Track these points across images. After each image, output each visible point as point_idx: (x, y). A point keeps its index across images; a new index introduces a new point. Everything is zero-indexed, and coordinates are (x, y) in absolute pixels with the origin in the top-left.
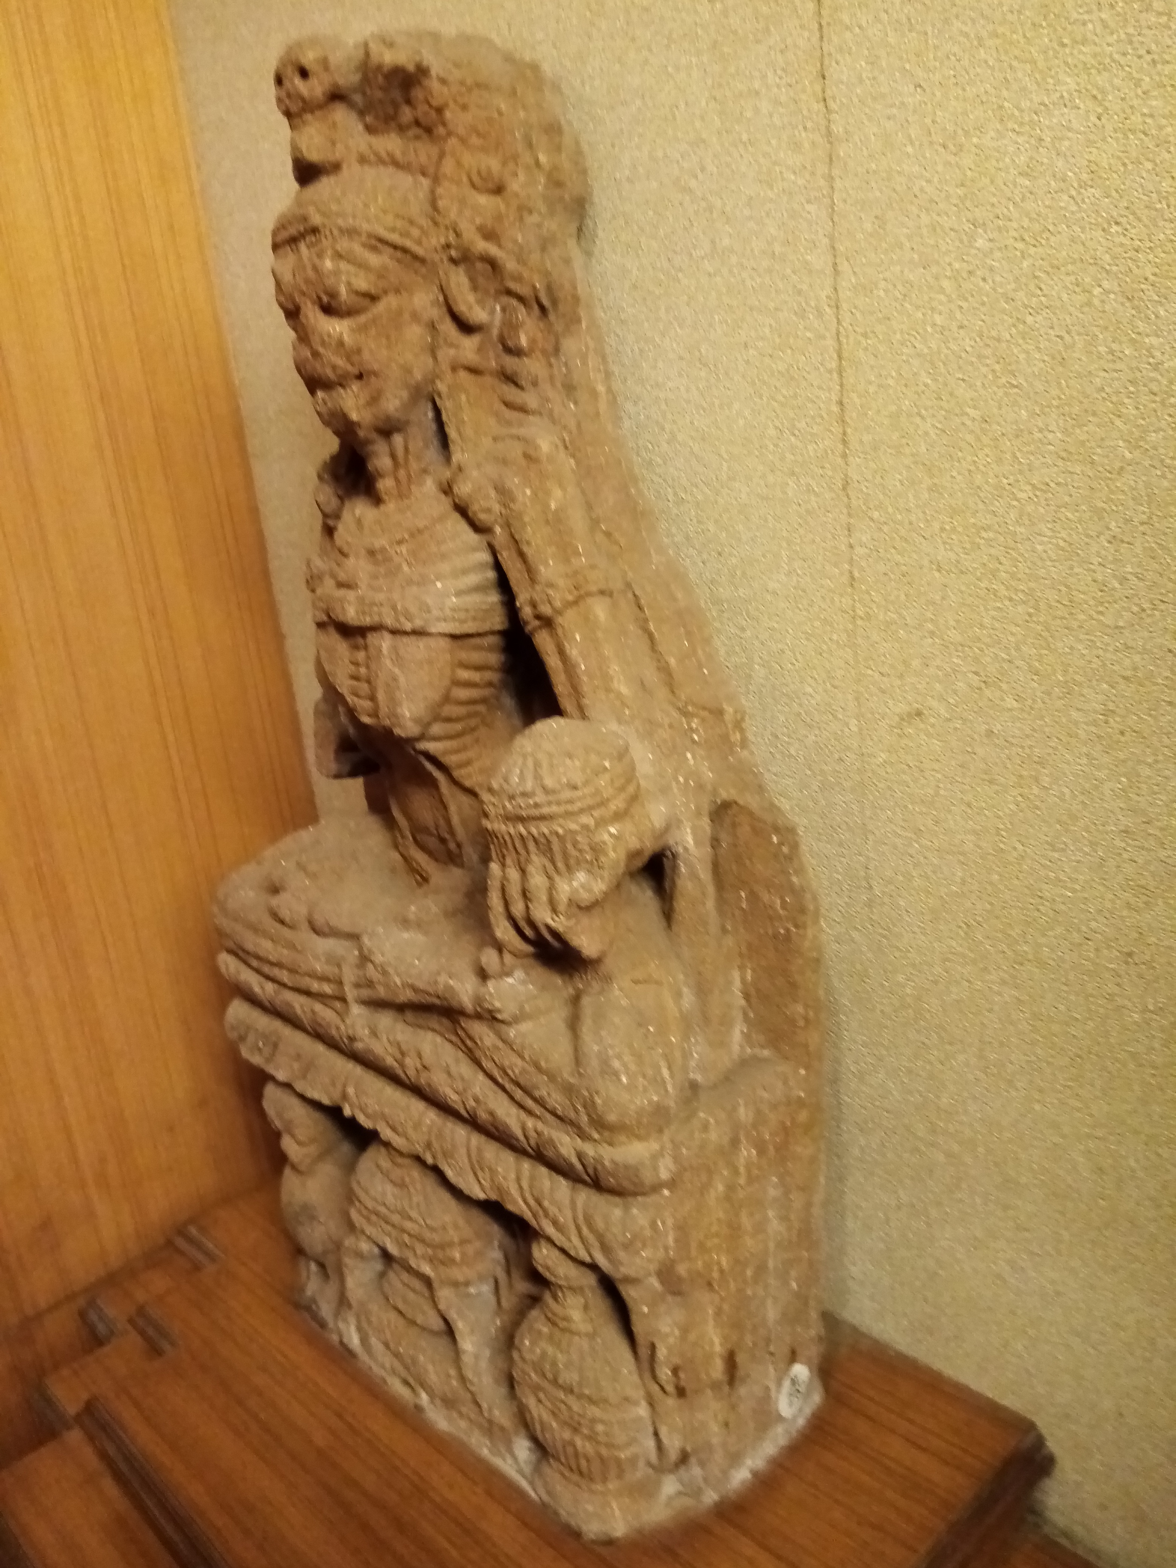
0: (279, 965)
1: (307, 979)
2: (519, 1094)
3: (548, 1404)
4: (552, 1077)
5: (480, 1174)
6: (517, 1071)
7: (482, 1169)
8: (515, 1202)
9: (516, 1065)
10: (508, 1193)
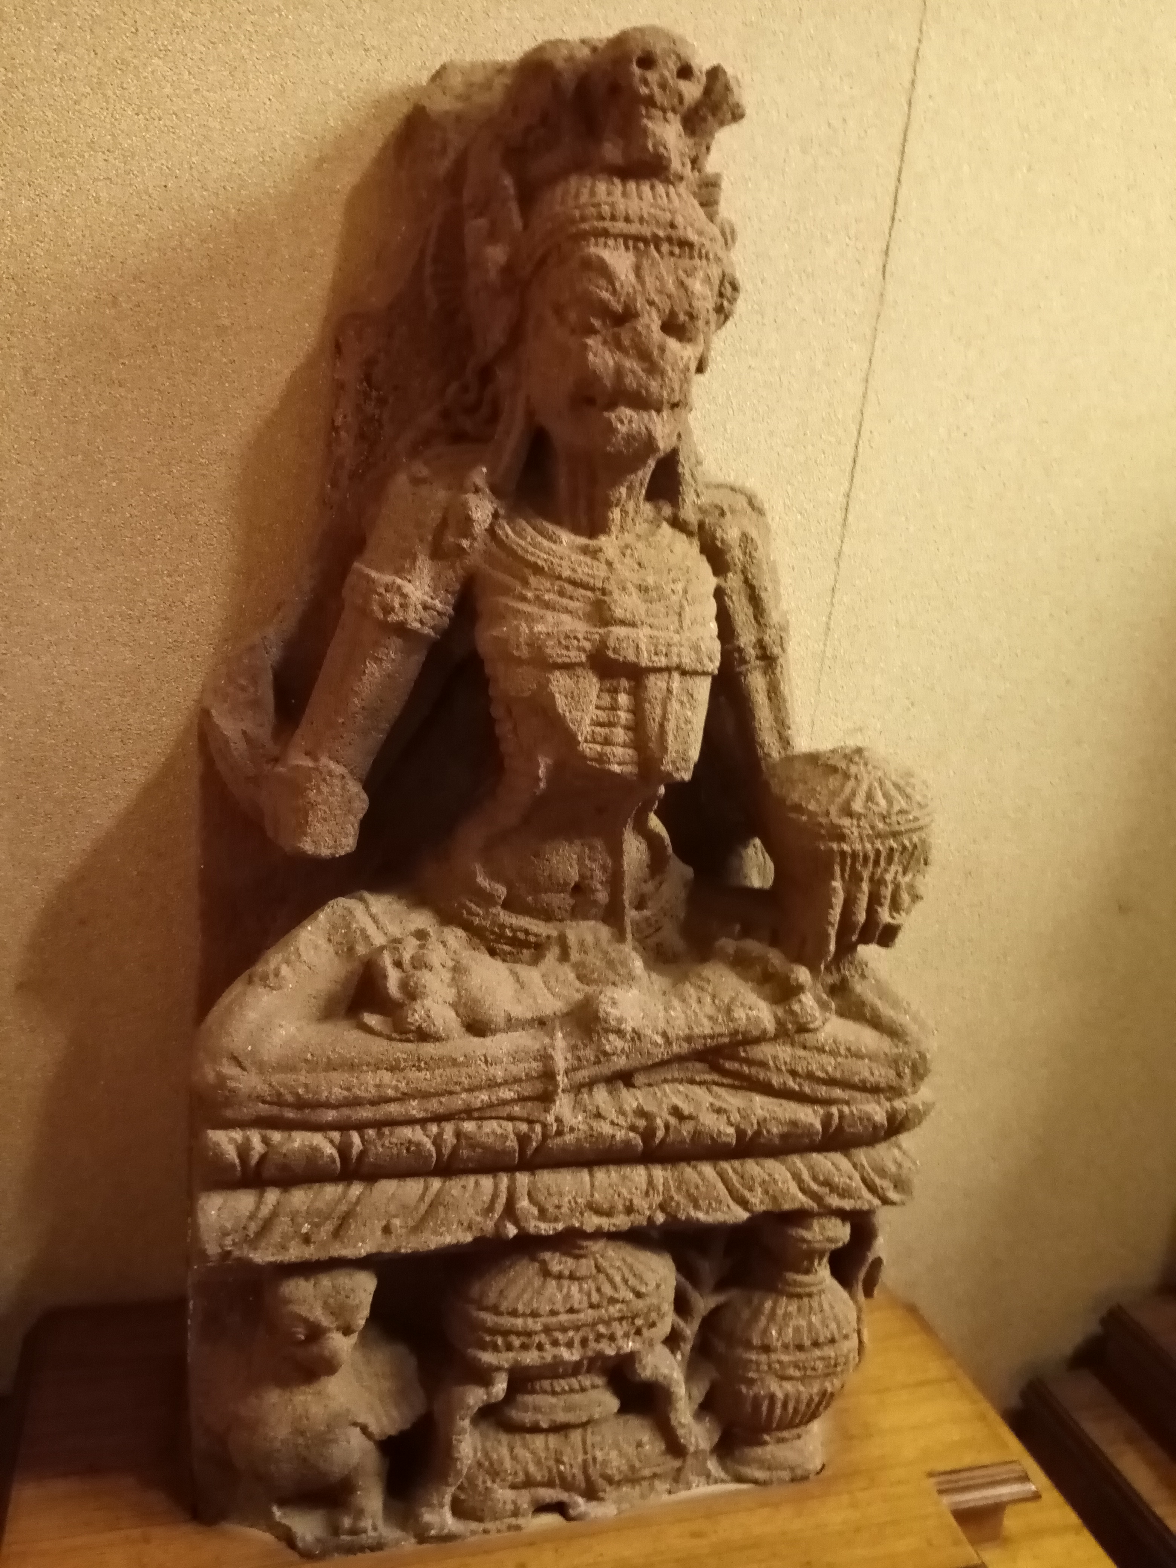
0: (403, 1098)
1: (464, 1095)
2: (823, 1091)
3: (797, 1374)
4: (872, 1057)
5: (747, 1195)
6: (830, 1069)
7: (751, 1190)
8: (794, 1198)
9: (829, 1063)
10: (785, 1194)
